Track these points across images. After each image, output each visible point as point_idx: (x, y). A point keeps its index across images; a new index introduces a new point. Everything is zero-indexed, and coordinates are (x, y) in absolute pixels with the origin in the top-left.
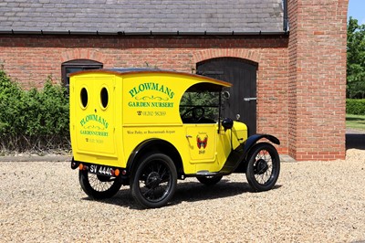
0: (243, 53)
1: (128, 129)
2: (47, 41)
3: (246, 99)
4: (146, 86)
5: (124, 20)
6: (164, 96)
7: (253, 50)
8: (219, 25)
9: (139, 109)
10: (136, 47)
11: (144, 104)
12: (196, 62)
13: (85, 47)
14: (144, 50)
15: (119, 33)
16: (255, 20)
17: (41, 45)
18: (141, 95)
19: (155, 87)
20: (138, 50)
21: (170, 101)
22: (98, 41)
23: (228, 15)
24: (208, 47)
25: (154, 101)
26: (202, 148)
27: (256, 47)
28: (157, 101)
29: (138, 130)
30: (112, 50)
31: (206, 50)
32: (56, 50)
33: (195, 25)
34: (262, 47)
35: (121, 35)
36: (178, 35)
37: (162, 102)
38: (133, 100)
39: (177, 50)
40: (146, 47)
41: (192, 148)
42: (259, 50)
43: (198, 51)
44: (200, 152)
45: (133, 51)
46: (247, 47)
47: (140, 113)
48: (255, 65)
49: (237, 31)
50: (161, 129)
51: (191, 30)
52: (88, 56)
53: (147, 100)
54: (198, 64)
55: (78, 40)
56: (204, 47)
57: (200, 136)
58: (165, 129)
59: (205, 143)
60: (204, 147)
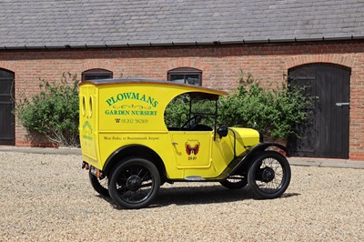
0: (335, 58)
1: (106, 135)
2: (156, 52)
3: (338, 104)
4: (126, 96)
5: (224, 30)
6: (146, 105)
7: (345, 55)
8: (313, 31)
9: (118, 116)
10: (231, 55)
11: (123, 112)
12: (288, 68)
13: (187, 56)
14: (238, 58)
15: (215, 43)
16: (352, 24)
17: (151, 56)
18: (119, 104)
19: (136, 96)
20: (233, 58)
21: (153, 109)
22: (198, 50)
23: (324, 21)
24: (300, 53)
25: (133, 109)
26: (192, 155)
27: (349, 52)
28: (138, 109)
29: (116, 136)
30: (210, 59)
31: (297, 56)
32: (163, 59)
33: (289, 32)
34: (356, 52)
35: (217, 45)
36: (269, 42)
37: (144, 110)
38: (111, 109)
39: (269, 57)
40: (241, 55)
41: (180, 154)
42: (352, 55)
43: (289, 57)
44: (190, 158)
45: (229, 58)
46: (339, 52)
47: (118, 121)
48: (348, 70)
49: (327, 36)
50: (143, 136)
51: (282, 38)
52: (190, 64)
53: (126, 109)
54: (289, 70)
55: (181, 50)
56: (295, 54)
57: (189, 143)
58: (148, 136)
59: (196, 150)
60: (195, 154)
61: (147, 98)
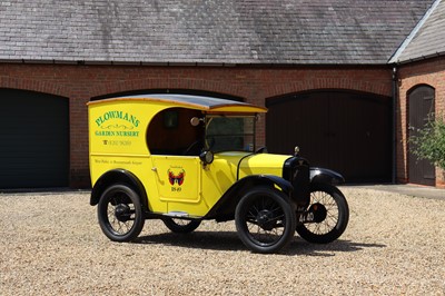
1: (96, 158)
4: (111, 115)
6: (129, 124)
9: (105, 138)
11: (109, 133)
18: (106, 124)
19: (120, 115)
21: (135, 129)
25: (119, 130)
26: (176, 185)
28: (121, 129)
29: (104, 159)
37: (127, 130)
38: (99, 129)
41: (163, 183)
44: (173, 189)
47: (105, 142)
50: (127, 159)
53: (112, 129)
57: (172, 170)
58: (132, 160)
59: (180, 179)
60: (180, 184)
61: (129, 117)
